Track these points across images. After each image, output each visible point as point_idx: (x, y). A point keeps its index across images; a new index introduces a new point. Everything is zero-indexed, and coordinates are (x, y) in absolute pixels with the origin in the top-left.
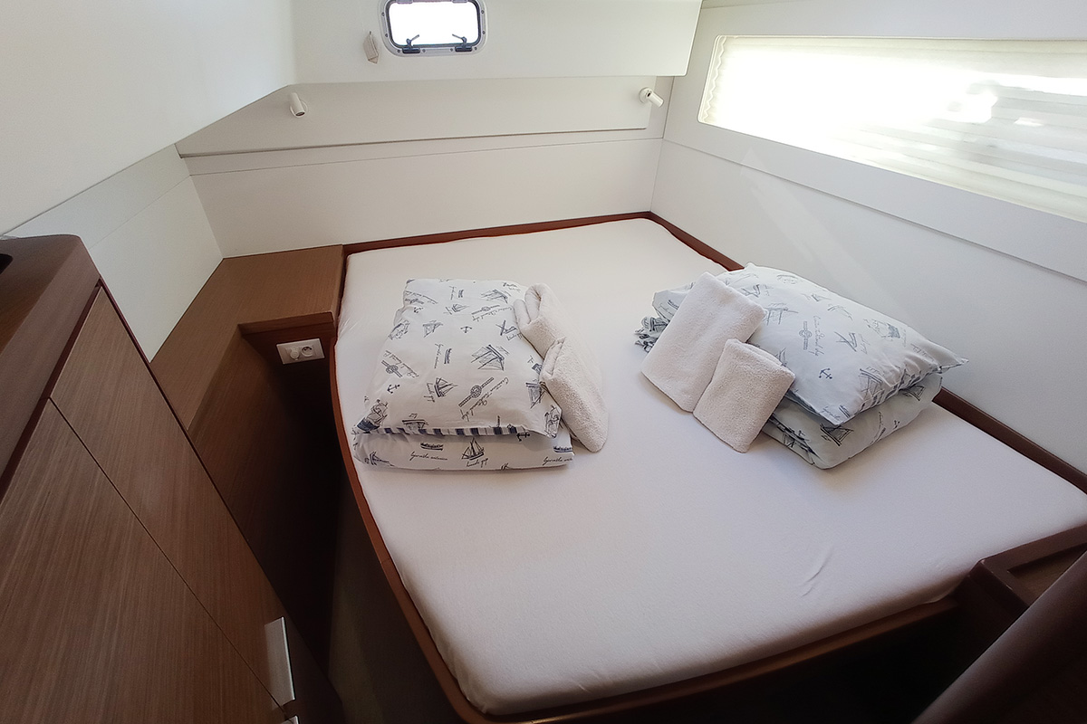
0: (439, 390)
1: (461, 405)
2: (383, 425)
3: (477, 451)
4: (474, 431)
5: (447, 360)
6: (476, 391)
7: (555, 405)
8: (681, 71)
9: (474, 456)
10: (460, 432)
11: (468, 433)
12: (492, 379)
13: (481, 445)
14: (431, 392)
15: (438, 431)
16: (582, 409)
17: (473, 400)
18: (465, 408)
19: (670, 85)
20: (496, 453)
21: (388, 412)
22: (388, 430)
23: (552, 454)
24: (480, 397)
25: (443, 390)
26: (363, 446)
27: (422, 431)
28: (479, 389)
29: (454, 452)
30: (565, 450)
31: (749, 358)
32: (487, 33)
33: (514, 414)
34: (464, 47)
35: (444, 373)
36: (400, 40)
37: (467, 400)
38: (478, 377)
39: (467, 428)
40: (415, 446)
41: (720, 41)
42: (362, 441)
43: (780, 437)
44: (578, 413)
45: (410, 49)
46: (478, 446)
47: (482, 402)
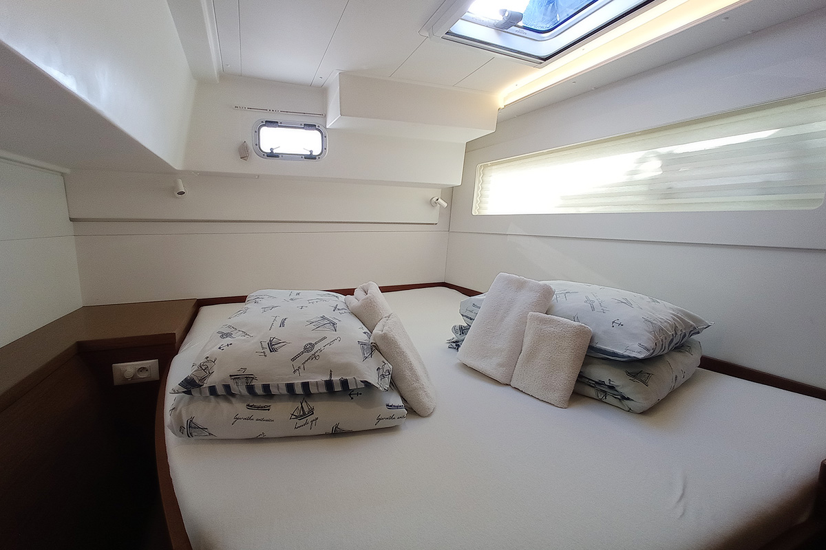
0: (272, 347)
1: (293, 359)
2: (208, 382)
3: (306, 409)
4: (305, 385)
5: (282, 324)
6: (309, 348)
7: (386, 362)
8: (457, 182)
9: (304, 415)
10: (290, 387)
11: (299, 390)
12: (325, 338)
13: (312, 404)
14: (263, 348)
15: (266, 387)
16: (411, 369)
17: (306, 355)
18: (297, 363)
19: (451, 194)
20: (328, 413)
21: (215, 369)
22: (213, 390)
23: (385, 412)
24: (313, 352)
25: (276, 346)
26: (181, 411)
27: (250, 389)
28: (312, 346)
29: (282, 411)
30: (398, 407)
31: (551, 321)
32: (327, 149)
33: (347, 367)
34: (311, 157)
35: (278, 333)
36: (266, 148)
37: (299, 355)
38: (312, 336)
39: (298, 381)
40: (240, 408)
41: (480, 169)
42: (181, 405)
43: (592, 392)
44: (408, 373)
45: (272, 155)
46: (308, 405)
47: (314, 357)
